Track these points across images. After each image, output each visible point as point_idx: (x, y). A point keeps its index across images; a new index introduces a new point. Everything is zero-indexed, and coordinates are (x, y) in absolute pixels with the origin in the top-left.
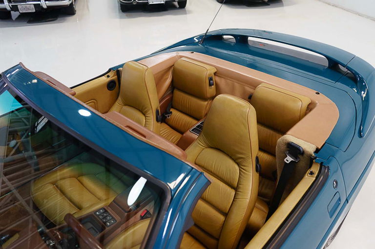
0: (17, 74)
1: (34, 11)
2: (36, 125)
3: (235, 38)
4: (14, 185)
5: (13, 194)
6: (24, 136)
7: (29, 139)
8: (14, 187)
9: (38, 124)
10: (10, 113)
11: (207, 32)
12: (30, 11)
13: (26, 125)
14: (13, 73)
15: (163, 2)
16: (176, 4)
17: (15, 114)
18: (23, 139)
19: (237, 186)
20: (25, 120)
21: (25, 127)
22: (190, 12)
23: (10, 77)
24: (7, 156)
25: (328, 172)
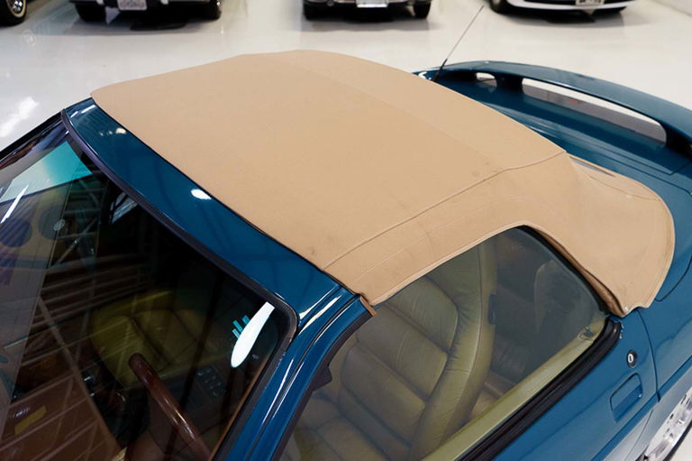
0: (91, 114)
1: (145, 8)
2: (112, 208)
3: (496, 78)
4: (55, 318)
5: (50, 333)
6: (88, 228)
7: (97, 233)
8: (55, 321)
9: (115, 208)
10: (70, 183)
11: (443, 65)
12: (138, 8)
13: (94, 206)
14: (83, 112)
15: (384, 6)
16: (411, 8)
17: (80, 185)
18: (84, 233)
19: (453, 346)
20: (94, 198)
21: (92, 210)
22: (436, 26)
23: (77, 117)
24: (53, 264)
25: (618, 333)
